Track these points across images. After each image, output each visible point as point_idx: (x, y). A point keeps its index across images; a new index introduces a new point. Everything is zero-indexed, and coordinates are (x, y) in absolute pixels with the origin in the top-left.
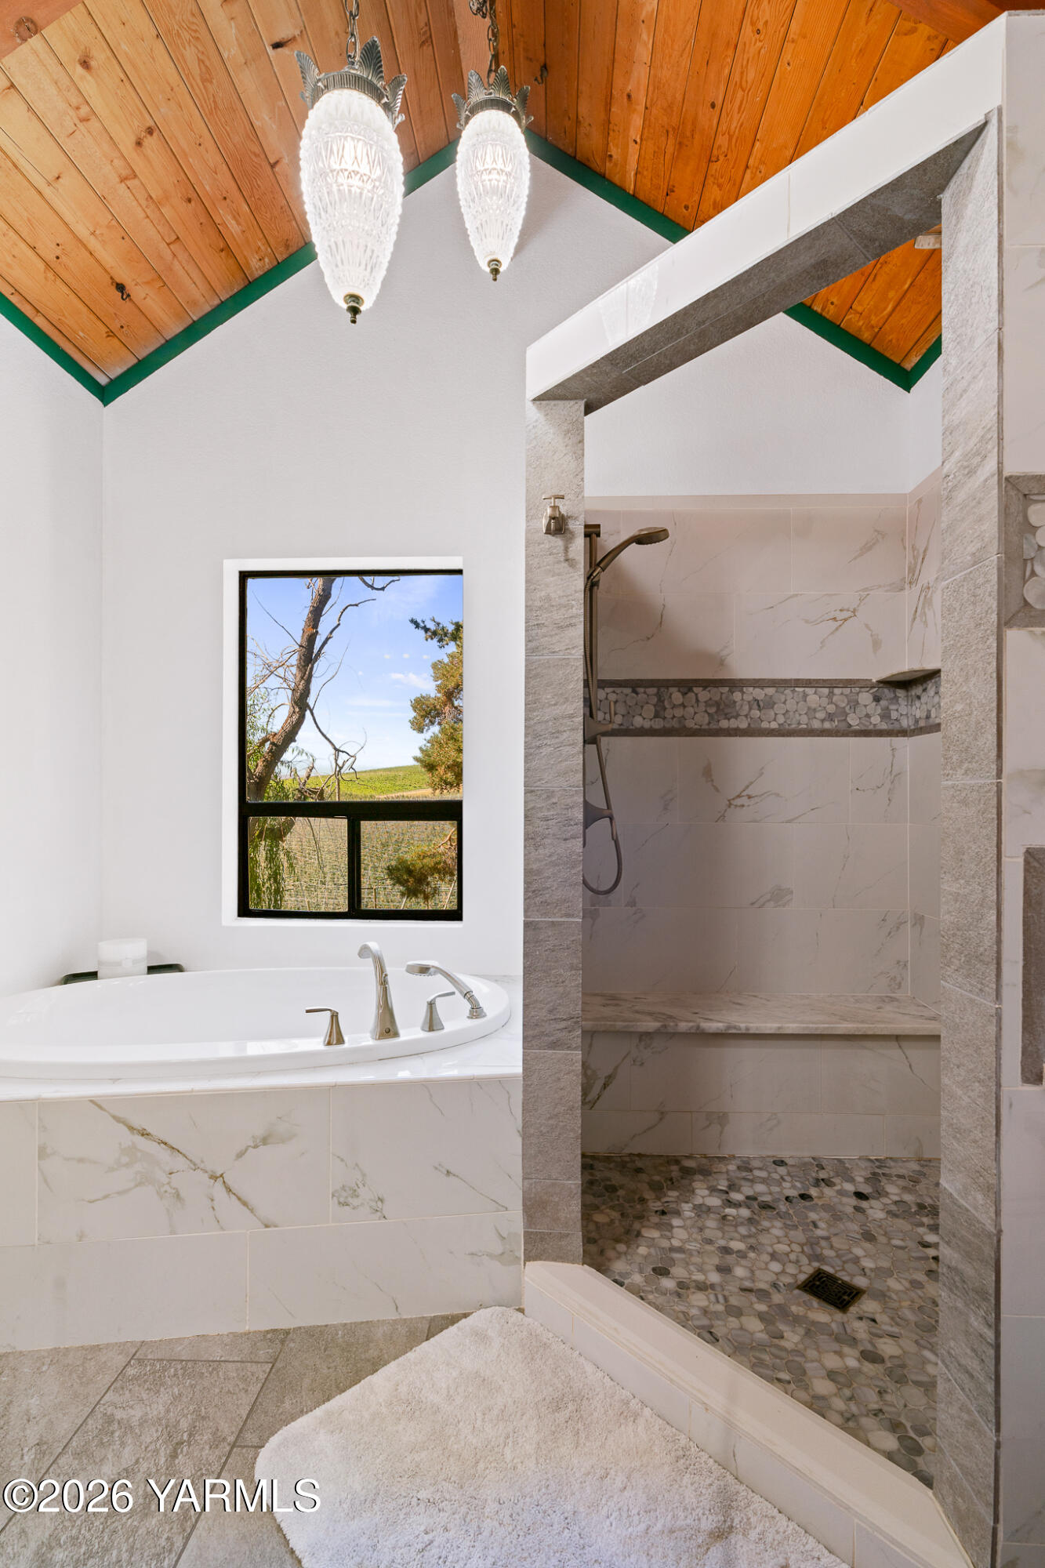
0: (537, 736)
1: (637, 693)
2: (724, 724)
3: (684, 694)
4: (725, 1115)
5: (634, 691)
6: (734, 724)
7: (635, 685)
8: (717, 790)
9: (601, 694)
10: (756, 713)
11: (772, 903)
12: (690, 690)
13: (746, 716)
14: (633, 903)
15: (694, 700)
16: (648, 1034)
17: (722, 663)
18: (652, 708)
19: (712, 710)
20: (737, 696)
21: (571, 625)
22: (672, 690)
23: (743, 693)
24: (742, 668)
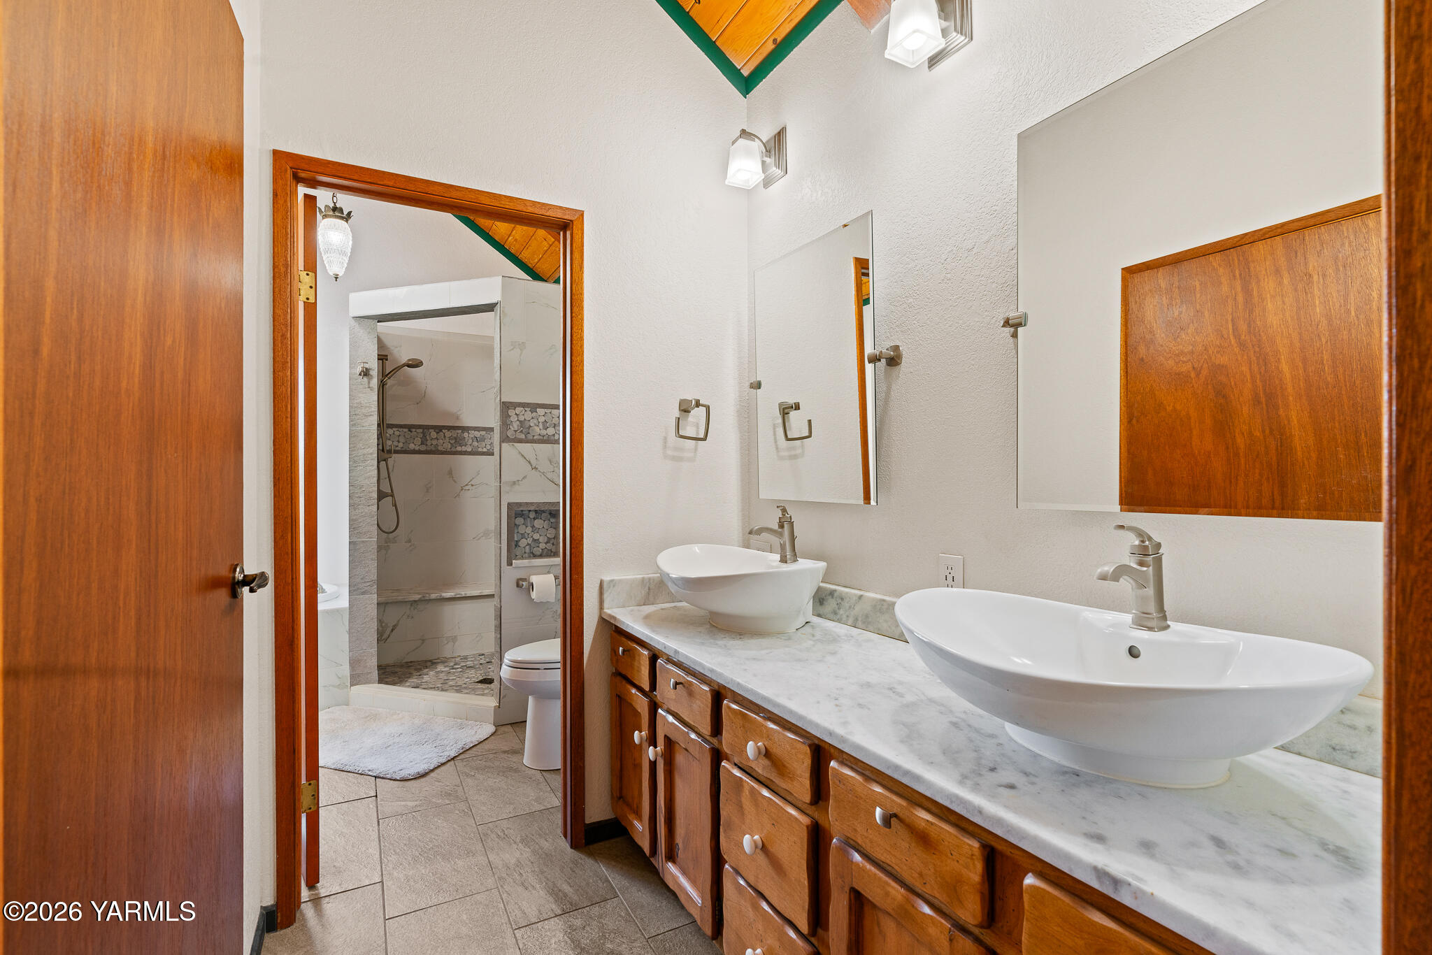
0: (355, 462)
1: (411, 432)
2: (459, 449)
3: (438, 433)
4: (456, 637)
5: (409, 431)
6: (464, 449)
7: (410, 427)
8: (455, 482)
9: (390, 431)
10: (475, 444)
11: (484, 538)
12: (441, 431)
13: (471, 445)
14: (409, 541)
15: (443, 437)
16: (415, 601)
17: (458, 418)
18: (420, 440)
19: (453, 442)
20: (466, 435)
21: (371, 415)
22: (430, 430)
23: (469, 433)
24: (468, 421)
